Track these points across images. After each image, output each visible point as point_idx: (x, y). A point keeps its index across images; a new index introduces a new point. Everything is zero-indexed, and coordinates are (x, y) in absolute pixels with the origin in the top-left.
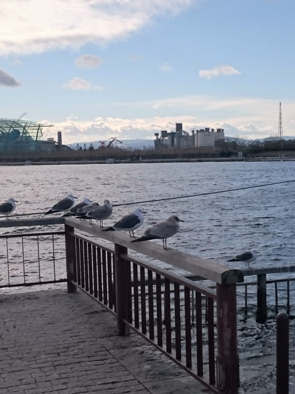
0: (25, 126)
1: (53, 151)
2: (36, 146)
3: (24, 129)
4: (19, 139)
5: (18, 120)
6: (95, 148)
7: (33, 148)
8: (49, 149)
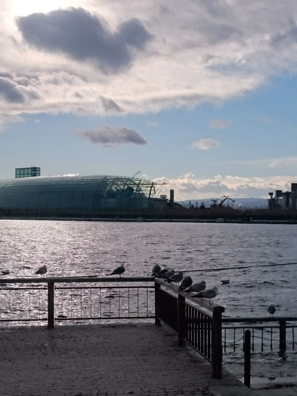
0: (139, 183)
1: (165, 208)
2: (148, 203)
3: (138, 186)
4: (133, 196)
5: (133, 178)
6: (206, 207)
7: (145, 205)
8: (162, 207)
